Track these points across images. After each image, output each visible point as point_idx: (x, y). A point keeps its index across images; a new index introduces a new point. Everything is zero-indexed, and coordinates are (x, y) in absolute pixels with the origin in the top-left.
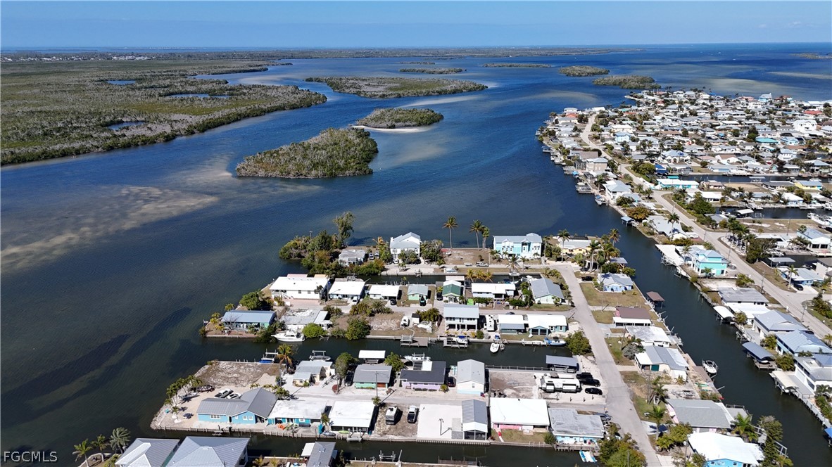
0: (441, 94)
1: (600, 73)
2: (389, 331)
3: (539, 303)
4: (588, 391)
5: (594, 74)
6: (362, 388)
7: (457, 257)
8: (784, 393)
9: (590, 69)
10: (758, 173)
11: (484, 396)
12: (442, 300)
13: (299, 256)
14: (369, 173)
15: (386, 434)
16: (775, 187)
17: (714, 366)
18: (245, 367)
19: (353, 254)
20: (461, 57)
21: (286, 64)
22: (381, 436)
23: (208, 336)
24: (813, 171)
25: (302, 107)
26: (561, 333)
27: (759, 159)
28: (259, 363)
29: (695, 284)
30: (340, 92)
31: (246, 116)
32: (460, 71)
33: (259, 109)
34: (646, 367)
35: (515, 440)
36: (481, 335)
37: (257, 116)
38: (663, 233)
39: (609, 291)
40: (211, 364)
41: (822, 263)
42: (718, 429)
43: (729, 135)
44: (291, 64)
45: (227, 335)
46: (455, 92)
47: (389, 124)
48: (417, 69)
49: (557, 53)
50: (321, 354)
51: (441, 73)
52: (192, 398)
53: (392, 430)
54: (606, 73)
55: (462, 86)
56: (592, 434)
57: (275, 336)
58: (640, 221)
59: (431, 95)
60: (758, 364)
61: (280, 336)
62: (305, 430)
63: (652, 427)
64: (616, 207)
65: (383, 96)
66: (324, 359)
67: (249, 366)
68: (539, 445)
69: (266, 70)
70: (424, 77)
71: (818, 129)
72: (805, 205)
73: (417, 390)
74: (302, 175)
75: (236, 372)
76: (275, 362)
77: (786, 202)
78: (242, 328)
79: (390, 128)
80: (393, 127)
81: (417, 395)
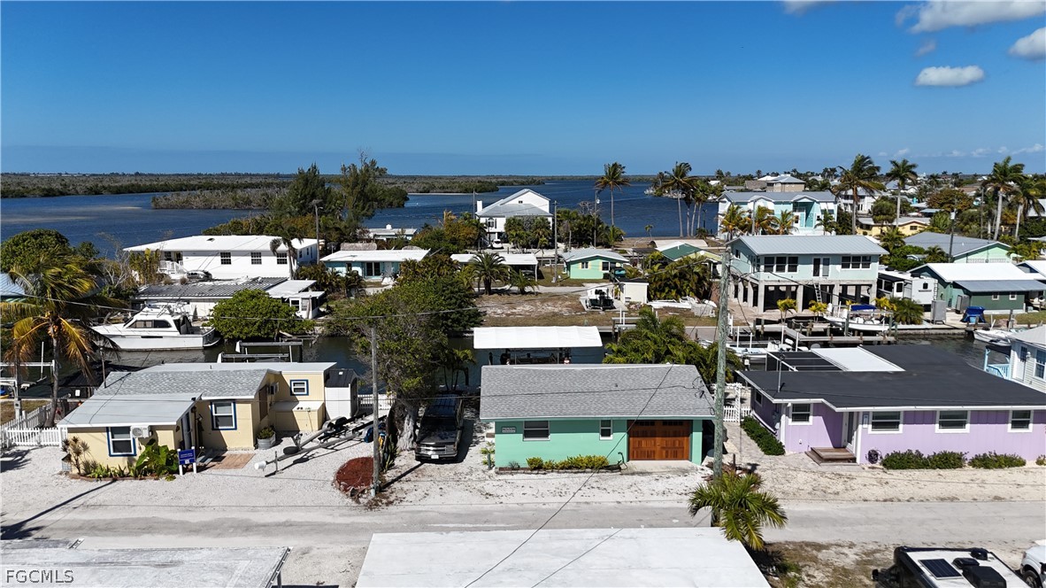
81: (990, 491)
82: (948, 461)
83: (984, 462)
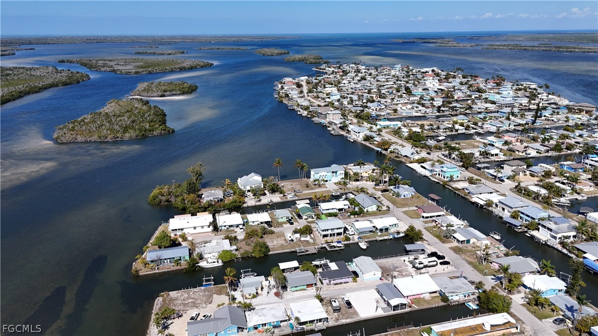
0: (182, 70)
1: (285, 53)
2: (282, 246)
3: (367, 211)
4: (441, 263)
5: (281, 54)
6: (297, 291)
7: (289, 187)
8: (542, 244)
9: (276, 51)
10: (428, 114)
11: (382, 280)
12: (302, 218)
13: (168, 201)
14: (172, 132)
15: (338, 320)
16: (444, 122)
17: (498, 235)
18: (193, 293)
19: (213, 194)
20: (175, 43)
21: (30, 49)
22: (337, 322)
23: (140, 274)
24: (456, 110)
25: (72, 83)
26: (396, 229)
27: (423, 105)
28: (202, 288)
29: (446, 186)
30: (96, 71)
31: (28, 93)
32: (183, 53)
33: (36, 87)
34: (463, 242)
35: (423, 305)
36: (347, 239)
37: (36, 92)
38: (406, 156)
39: (402, 197)
40: (163, 296)
41: (507, 165)
42: (530, 273)
43: (394, 92)
44: (34, 49)
45: (157, 271)
46: (191, 69)
47: (160, 94)
48: (149, 52)
49: (243, 39)
50: (248, 272)
51: (170, 54)
52: (169, 325)
53: (341, 316)
54: (288, 53)
55: (195, 63)
56: (469, 290)
57: (199, 265)
58: (386, 150)
59: (174, 71)
60: (517, 230)
61: (203, 264)
62: (279, 330)
63: (492, 279)
64: (364, 142)
65: (137, 73)
66: (253, 275)
67: (196, 292)
68: (440, 305)
69: (14, 54)
70: (161, 58)
71: (440, 85)
72: (467, 131)
73: (336, 284)
74: (118, 137)
75: (189, 298)
76: (214, 285)
77: (457, 131)
78: (166, 263)
79: (161, 96)
80: (163, 96)
81: (338, 288)
82: (341, 283)
83: (345, 283)
